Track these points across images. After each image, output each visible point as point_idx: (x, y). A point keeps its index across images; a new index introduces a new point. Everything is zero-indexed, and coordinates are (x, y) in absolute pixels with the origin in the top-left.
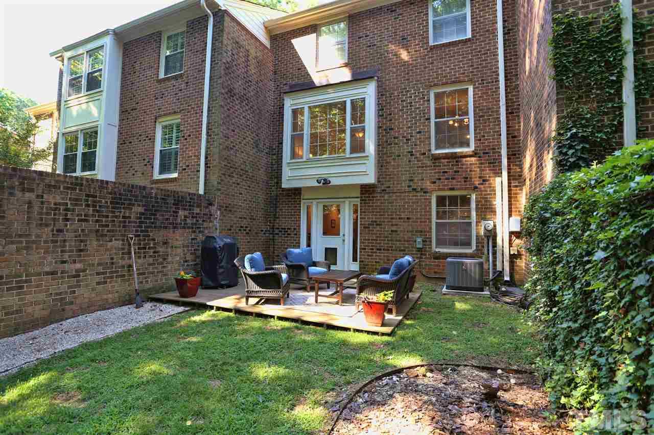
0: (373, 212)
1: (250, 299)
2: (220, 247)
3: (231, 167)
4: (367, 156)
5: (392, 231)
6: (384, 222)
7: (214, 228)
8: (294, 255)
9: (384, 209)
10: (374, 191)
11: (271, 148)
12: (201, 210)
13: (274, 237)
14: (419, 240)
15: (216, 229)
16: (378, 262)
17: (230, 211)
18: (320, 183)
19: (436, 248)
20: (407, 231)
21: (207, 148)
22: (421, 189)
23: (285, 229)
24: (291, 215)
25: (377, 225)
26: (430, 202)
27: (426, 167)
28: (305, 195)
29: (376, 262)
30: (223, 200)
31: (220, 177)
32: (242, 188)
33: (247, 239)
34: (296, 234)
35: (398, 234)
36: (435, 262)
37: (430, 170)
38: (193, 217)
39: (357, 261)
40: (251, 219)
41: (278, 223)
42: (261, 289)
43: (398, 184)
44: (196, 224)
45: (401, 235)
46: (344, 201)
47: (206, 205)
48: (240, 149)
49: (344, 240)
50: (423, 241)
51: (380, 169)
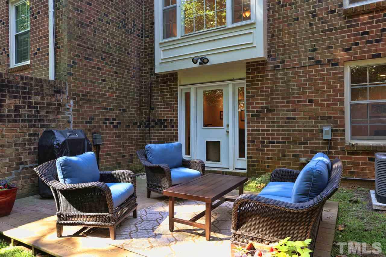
0: (263, 95)
1: (65, 227)
2: (58, 144)
3: (88, 48)
4: (254, 24)
5: (288, 118)
6: (277, 107)
7: (66, 121)
8: (154, 153)
9: (278, 91)
10: (264, 69)
11: (143, 29)
12: (43, 99)
13: (149, 130)
14: (327, 129)
15: (69, 122)
16: (271, 159)
17: (89, 100)
18: (195, 63)
19: (351, 139)
20: (310, 118)
21: (56, 25)
22: (329, 61)
23: (161, 120)
24: (167, 105)
25: (268, 111)
26: (342, 77)
27: (336, 29)
28: (181, 80)
29: (268, 158)
30: (78, 87)
31: (72, 59)
32: (104, 74)
33: (116, 133)
34: (173, 127)
35: (297, 122)
36: (351, 158)
37: (341, 33)
38: (29, 107)
39: (244, 157)
40: (120, 110)
41: (154, 114)
42: (79, 213)
43: (295, 57)
44: (35, 116)
45: (302, 122)
46: (228, 85)
47: (53, 93)
48: (101, 27)
49: (228, 132)
50: (332, 131)
51: (271, 40)
